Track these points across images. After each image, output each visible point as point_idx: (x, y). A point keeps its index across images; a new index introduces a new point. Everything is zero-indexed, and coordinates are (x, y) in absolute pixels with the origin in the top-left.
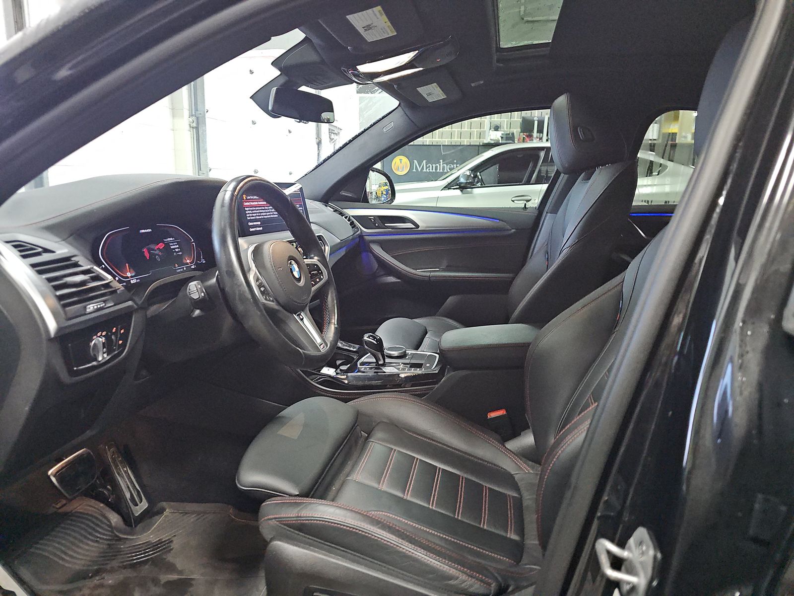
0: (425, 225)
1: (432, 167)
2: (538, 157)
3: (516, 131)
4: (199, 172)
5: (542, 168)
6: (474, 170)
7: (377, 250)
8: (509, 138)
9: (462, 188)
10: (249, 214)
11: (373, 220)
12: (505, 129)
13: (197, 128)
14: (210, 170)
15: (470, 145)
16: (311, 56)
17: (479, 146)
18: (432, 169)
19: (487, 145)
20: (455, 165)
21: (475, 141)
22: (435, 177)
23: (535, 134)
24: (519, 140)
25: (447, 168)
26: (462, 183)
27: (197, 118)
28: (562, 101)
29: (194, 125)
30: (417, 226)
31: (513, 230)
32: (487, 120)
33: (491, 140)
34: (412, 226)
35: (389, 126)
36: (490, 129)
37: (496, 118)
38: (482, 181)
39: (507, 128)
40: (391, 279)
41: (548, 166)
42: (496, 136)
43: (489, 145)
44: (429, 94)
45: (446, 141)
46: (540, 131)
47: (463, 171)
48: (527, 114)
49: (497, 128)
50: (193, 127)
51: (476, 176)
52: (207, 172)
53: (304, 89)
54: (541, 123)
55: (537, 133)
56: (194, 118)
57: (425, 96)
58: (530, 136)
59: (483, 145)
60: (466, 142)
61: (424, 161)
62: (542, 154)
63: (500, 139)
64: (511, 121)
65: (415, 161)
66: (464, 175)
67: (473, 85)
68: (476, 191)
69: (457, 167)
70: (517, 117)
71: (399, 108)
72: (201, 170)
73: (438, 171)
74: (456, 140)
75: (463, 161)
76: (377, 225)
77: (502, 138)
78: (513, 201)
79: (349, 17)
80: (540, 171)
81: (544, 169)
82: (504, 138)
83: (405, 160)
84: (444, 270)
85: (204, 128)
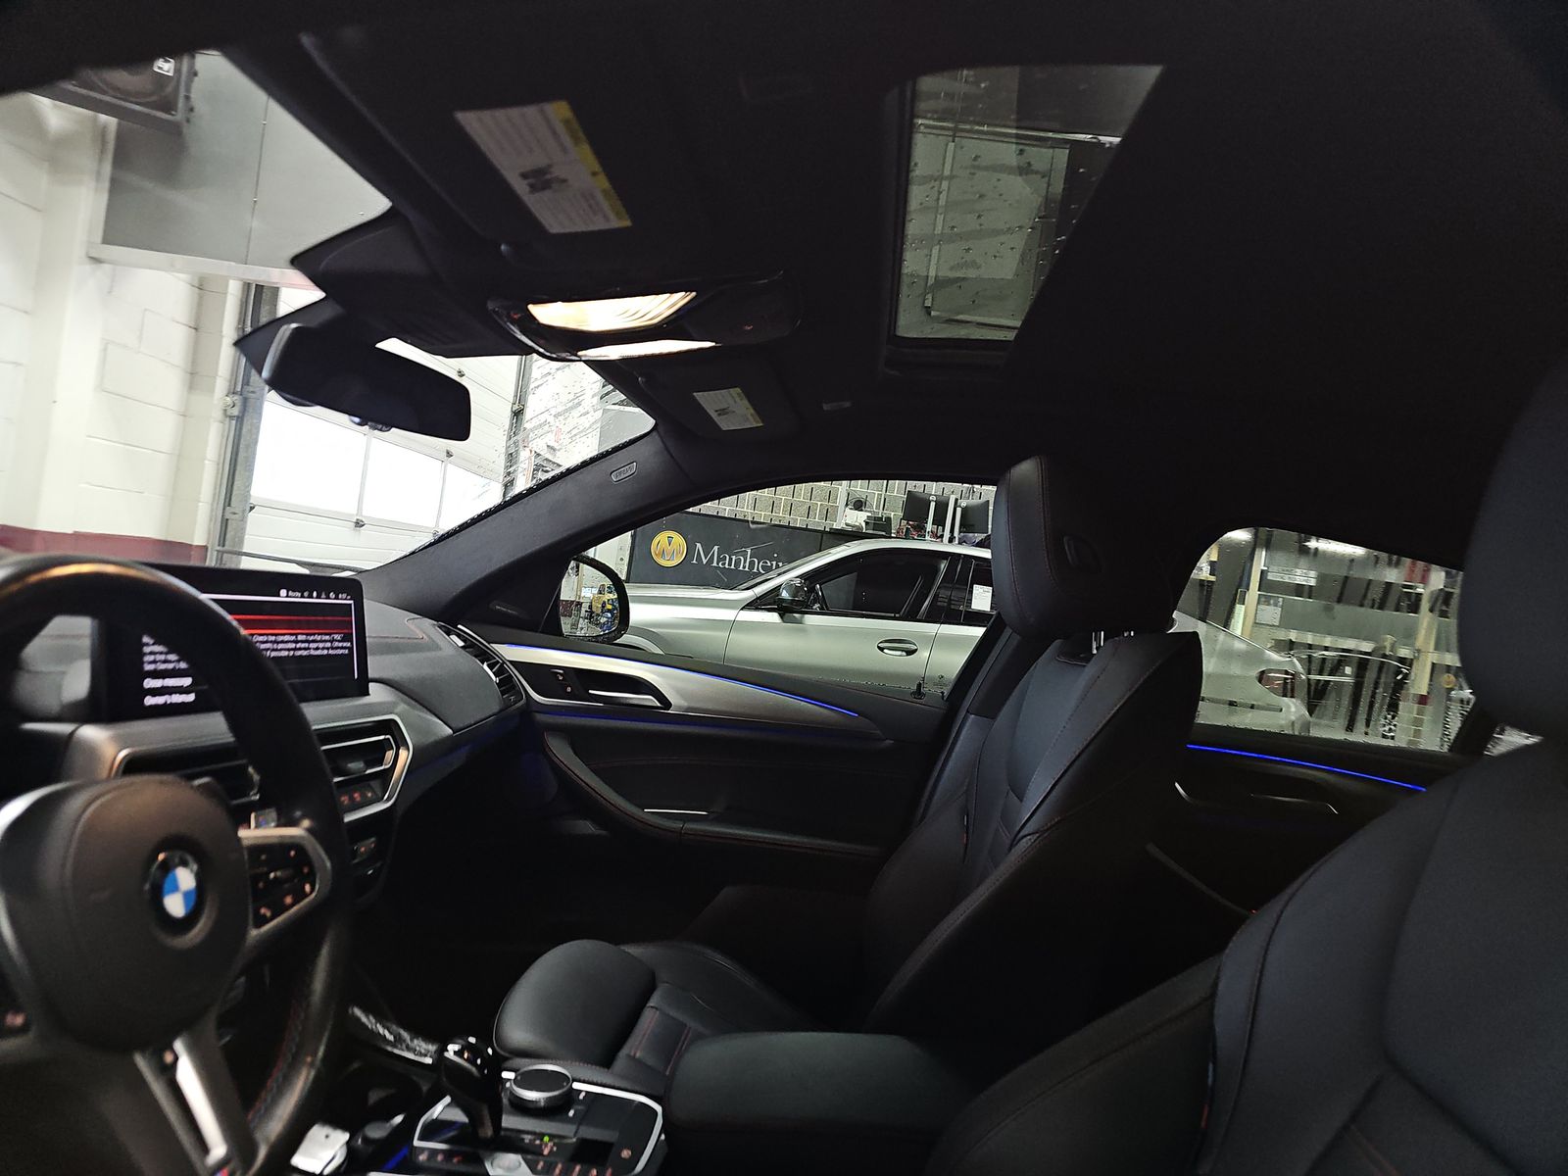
0: (684, 704)
1: (731, 559)
2: (937, 570)
3: (896, 514)
4: (224, 509)
5: (942, 591)
6: (810, 577)
7: (561, 751)
8: (880, 527)
9: (785, 609)
10: (151, 653)
11: (561, 678)
12: (875, 508)
13: (240, 419)
14: (252, 508)
15: (806, 529)
16: (403, 259)
17: (823, 532)
18: (730, 565)
19: (840, 534)
20: (774, 563)
21: (817, 522)
22: (731, 580)
23: (929, 526)
24: (898, 532)
25: (758, 566)
26: (784, 600)
27: (245, 401)
28: (1026, 470)
29: (235, 412)
30: (666, 704)
31: (889, 742)
32: (842, 487)
33: (847, 525)
34: (654, 702)
35: (626, 470)
36: (847, 505)
37: (859, 487)
38: (823, 601)
39: (878, 507)
40: (587, 827)
41: (953, 589)
42: (858, 519)
43: (844, 535)
44: (722, 412)
45: (763, 515)
46: (940, 521)
47: (787, 577)
48: (916, 486)
49: (859, 505)
50: (230, 417)
51: (812, 590)
52: (244, 511)
53: (393, 346)
54: (942, 507)
55: (933, 524)
56: (236, 397)
57: (714, 415)
58: (920, 529)
59: (830, 533)
60: (799, 522)
61: (716, 548)
62: (943, 566)
63: (864, 525)
64: (888, 495)
65: (698, 545)
66: (789, 586)
67: (826, 407)
68: (811, 620)
69: (778, 567)
70: (898, 490)
71: (654, 433)
72: (229, 505)
73: (741, 568)
74: (781, 517)
75: (792, 557)
76: (569, 689)
77: (867, 523)
78: (881, 649)
79: (462, 117)
80: (936, 596)
81: (944, 593)
82: (872, 526)
83: (678, 540)
84: (719, 819)
85: (255, 421)
